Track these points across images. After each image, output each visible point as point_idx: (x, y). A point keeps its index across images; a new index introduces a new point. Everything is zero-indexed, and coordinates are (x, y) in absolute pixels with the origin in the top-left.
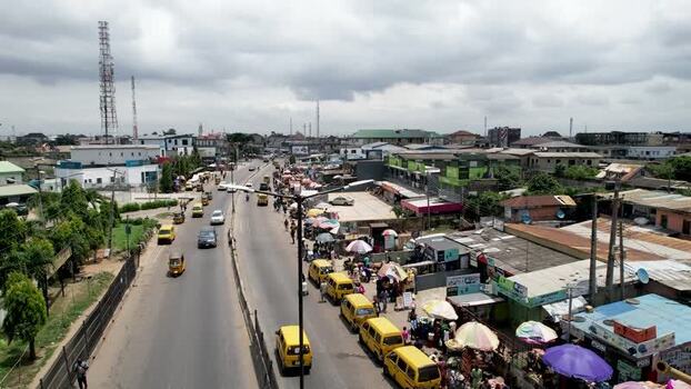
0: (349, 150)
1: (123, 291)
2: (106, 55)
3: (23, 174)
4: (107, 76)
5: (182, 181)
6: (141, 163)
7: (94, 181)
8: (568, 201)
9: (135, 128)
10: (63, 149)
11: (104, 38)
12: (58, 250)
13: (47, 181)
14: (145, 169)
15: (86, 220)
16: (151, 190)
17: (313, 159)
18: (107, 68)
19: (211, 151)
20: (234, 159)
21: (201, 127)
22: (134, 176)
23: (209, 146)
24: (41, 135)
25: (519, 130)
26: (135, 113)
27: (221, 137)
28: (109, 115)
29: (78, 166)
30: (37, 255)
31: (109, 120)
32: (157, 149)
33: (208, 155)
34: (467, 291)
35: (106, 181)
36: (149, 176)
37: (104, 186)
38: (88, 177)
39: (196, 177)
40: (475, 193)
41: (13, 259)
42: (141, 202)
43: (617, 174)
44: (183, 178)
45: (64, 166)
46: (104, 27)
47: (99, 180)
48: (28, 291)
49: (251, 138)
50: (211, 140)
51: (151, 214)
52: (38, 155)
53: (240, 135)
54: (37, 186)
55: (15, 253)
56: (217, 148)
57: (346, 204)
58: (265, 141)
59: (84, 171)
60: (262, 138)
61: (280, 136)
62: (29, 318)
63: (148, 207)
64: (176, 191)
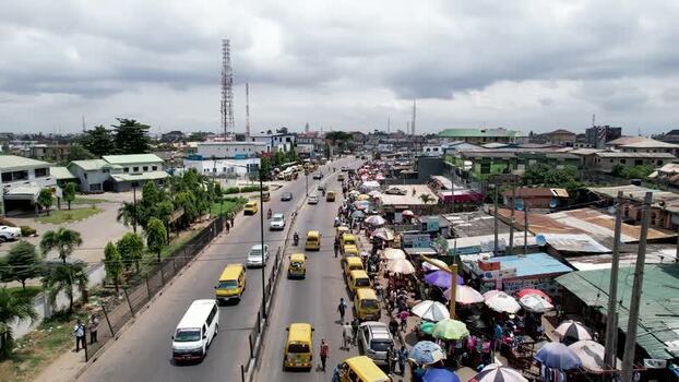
0: (432, 148)
1: (212, 238)
2: (226, 67)
3: (162, 164)
4: (227, 84)
5: (277, 173)
6: (246, 157)
7: (211, 171)
8: (562, 192)
9: (248, 128)
10: (193, 144)
11: (226, 54)
12: (176, 208)
13: (178, 170)
14: (250, 162)
15: (196, 193)
16: (251, 179)
17: (398, 156)
18: (228, 78)
19: (309, 148)
20: (328, 155)
21: (307, 126)
22: (241, 167)
23: (308, 143)
24: (179, 133)
25: (620, 129)
26: (248, 114)
27: (319, 135)
28: (228, 116)
29: (200, 158)
30: (164, 209)
31: (228, 121)
32: (263, 146)
33: (307, 151)
34: (420, 245)
35: (220, 171)
36: (252, 168)
37: (218, 174)
38: (206, 167)
39: (289, 169)
40: (493, 186)
41: (152, 211)
42: (240, 187)
43: (667, 174)
44: (278, 169)
45: (190, 158)
46: (226, 44)
47: (215, 170)
48: (158, 225)
49: (350, 136)
50: (311, 138)
51: (246, 195)
52: (175, 149)
53: (340, 133)
54: (171, 173)
55: (153, 207)
56: (315, 144)
57: (399, 194)
58: (365, 139)
59: (204, 162)
60: (364, 136)
61: (382, 134)
62: (158, 239)
63: (246, 190)
64: (271, 180)
